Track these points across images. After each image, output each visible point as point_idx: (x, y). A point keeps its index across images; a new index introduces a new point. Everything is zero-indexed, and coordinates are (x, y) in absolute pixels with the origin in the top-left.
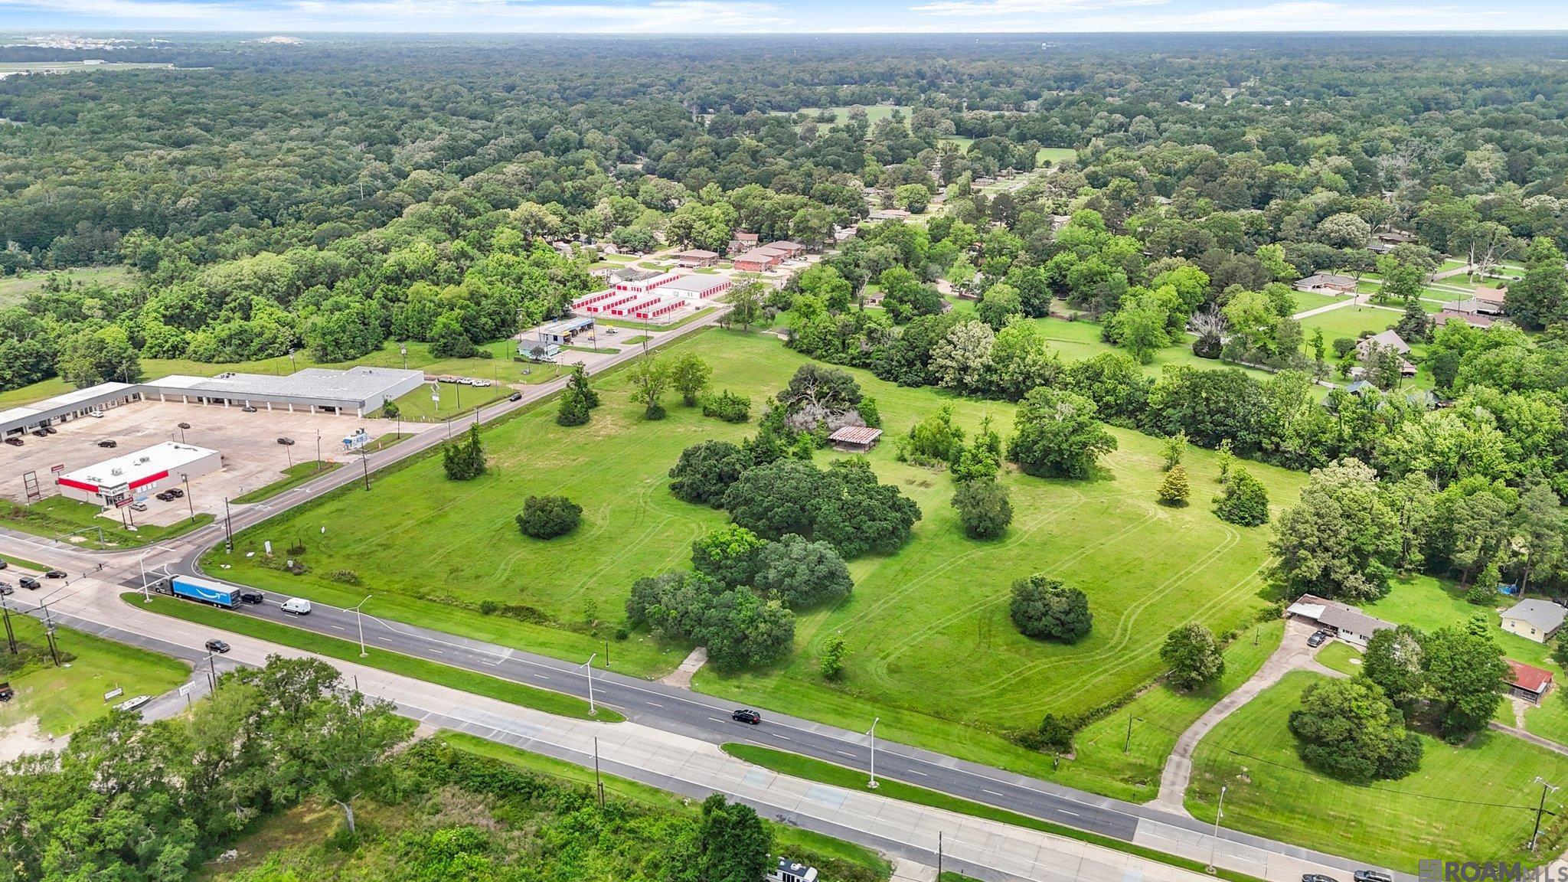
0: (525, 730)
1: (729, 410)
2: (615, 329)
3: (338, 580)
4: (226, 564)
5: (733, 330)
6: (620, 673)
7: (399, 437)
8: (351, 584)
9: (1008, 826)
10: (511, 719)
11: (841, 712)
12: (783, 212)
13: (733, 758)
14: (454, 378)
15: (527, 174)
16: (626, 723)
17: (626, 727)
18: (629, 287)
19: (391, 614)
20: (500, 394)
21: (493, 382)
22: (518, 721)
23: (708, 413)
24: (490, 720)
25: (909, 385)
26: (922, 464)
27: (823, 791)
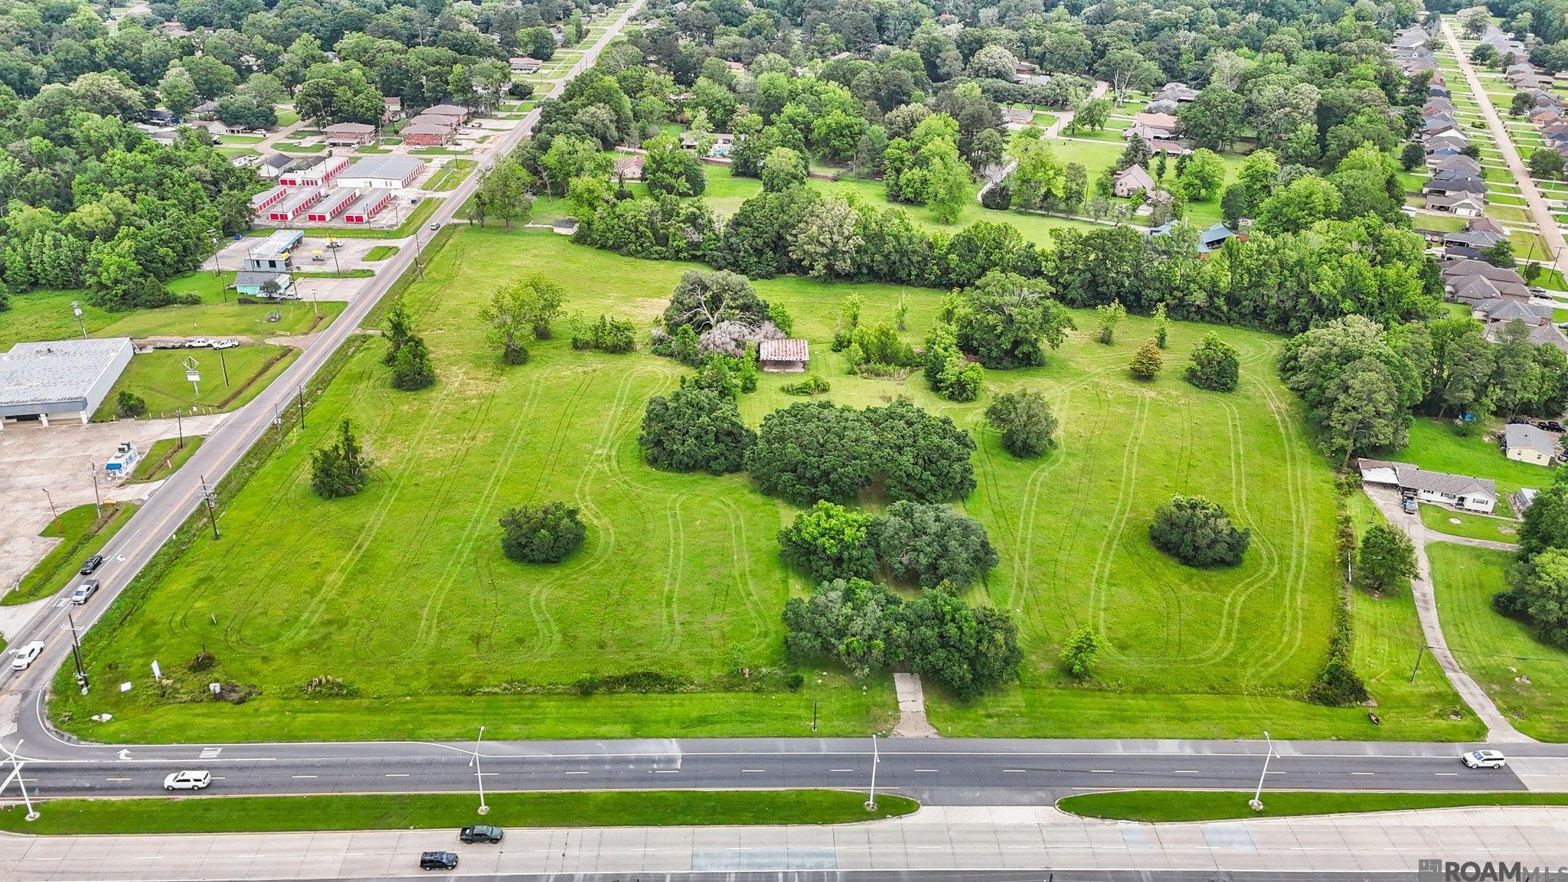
0: (815, 860)
1: (609, 340)
2: (340, 241)
3: (317, 695)
4: (100, 713)
5: (490, 227)
6: (838, 736)
7: (181, 443)
8: (343, 696)
9: (1420, 812)
10: (782, 849)
11: (1123, 717)
12: (431, 69)
13: (1087, 820)
14: (177, 340)
15: (22, 28)
16: (923, 809)
17: (926, 815)
18: (299, 181)
19: (451, 731)
20: (270, 356)
21: (243, 338)
22: (793, 848)
23: (578, 345)
24: (759, 860)
25: (763, 277)
26: (878, 375)
27: (1216, 831)
